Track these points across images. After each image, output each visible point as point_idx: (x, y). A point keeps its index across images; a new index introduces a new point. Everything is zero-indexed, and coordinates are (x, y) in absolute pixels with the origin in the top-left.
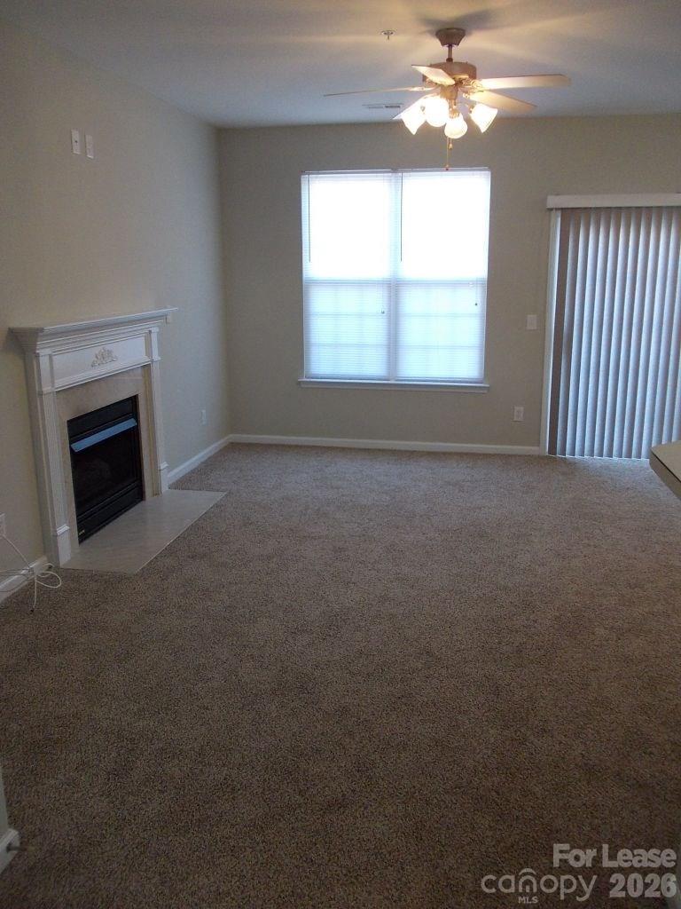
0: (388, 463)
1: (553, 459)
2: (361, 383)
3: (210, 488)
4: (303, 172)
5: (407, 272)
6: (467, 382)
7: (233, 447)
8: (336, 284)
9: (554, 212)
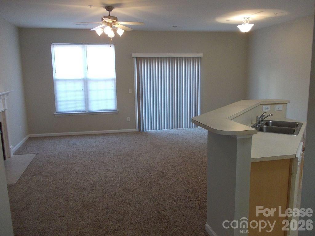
0: (90, 138)
1: (140, 132)
2: (74, 113)
3: (29, 153)
4: (51, 44)
5: (89, 76)
6: (111, 110)
7: (30, 139)
8: (65, 81)
9: (134, 58)
